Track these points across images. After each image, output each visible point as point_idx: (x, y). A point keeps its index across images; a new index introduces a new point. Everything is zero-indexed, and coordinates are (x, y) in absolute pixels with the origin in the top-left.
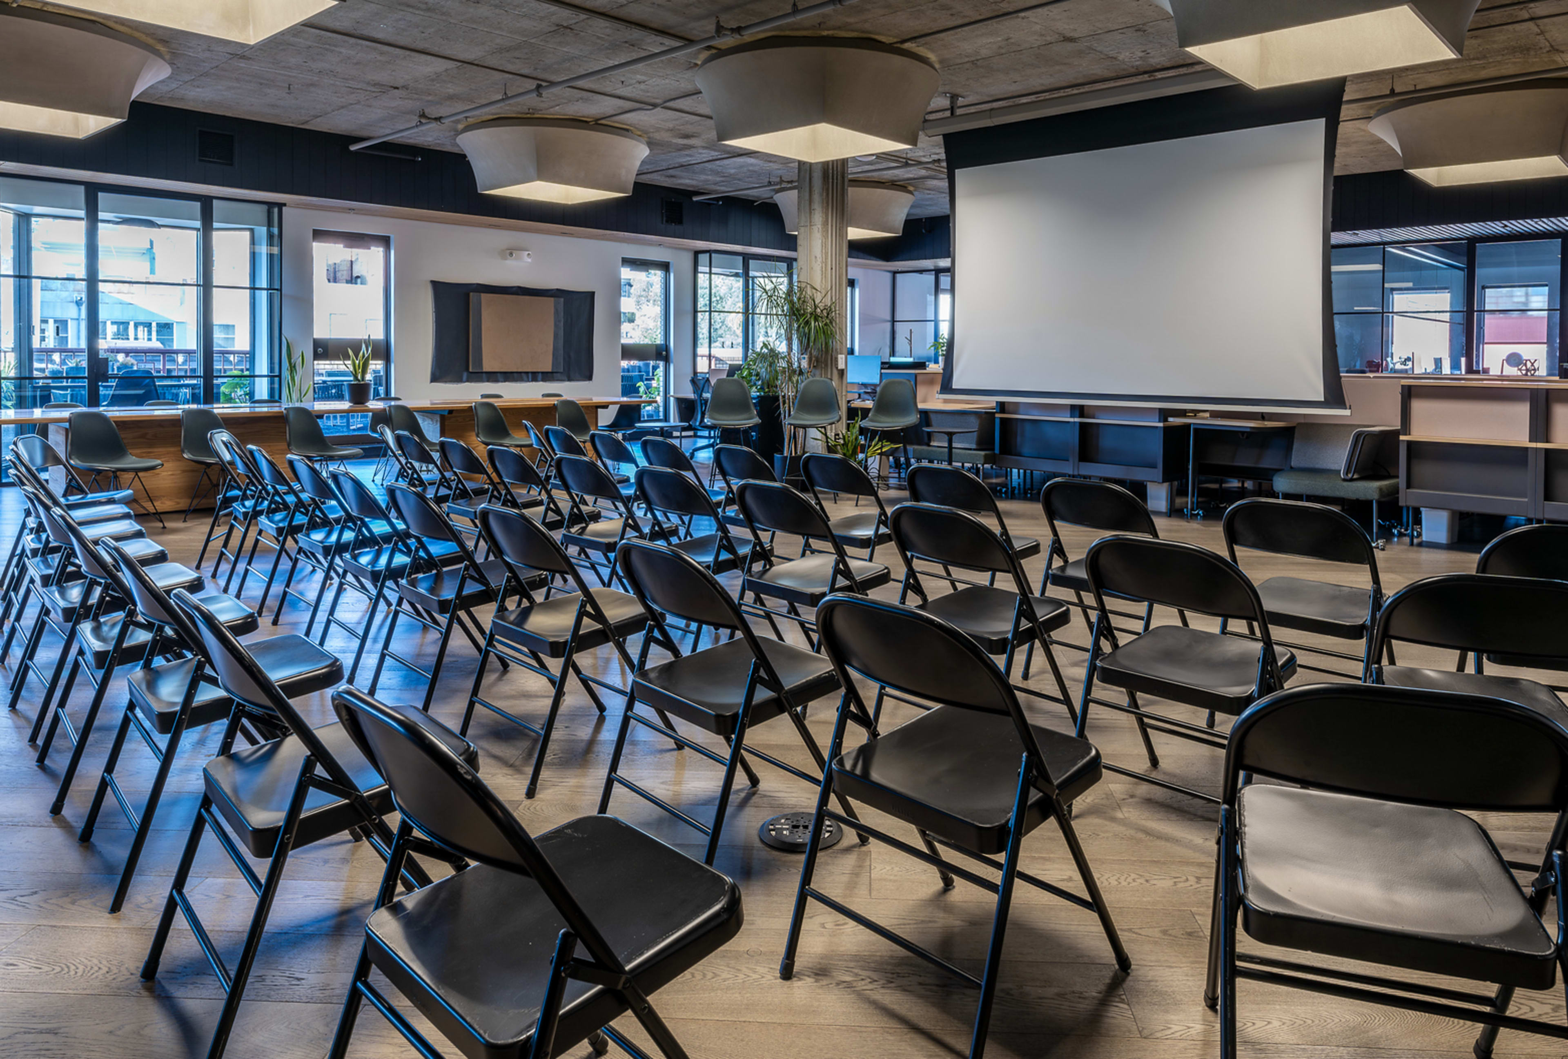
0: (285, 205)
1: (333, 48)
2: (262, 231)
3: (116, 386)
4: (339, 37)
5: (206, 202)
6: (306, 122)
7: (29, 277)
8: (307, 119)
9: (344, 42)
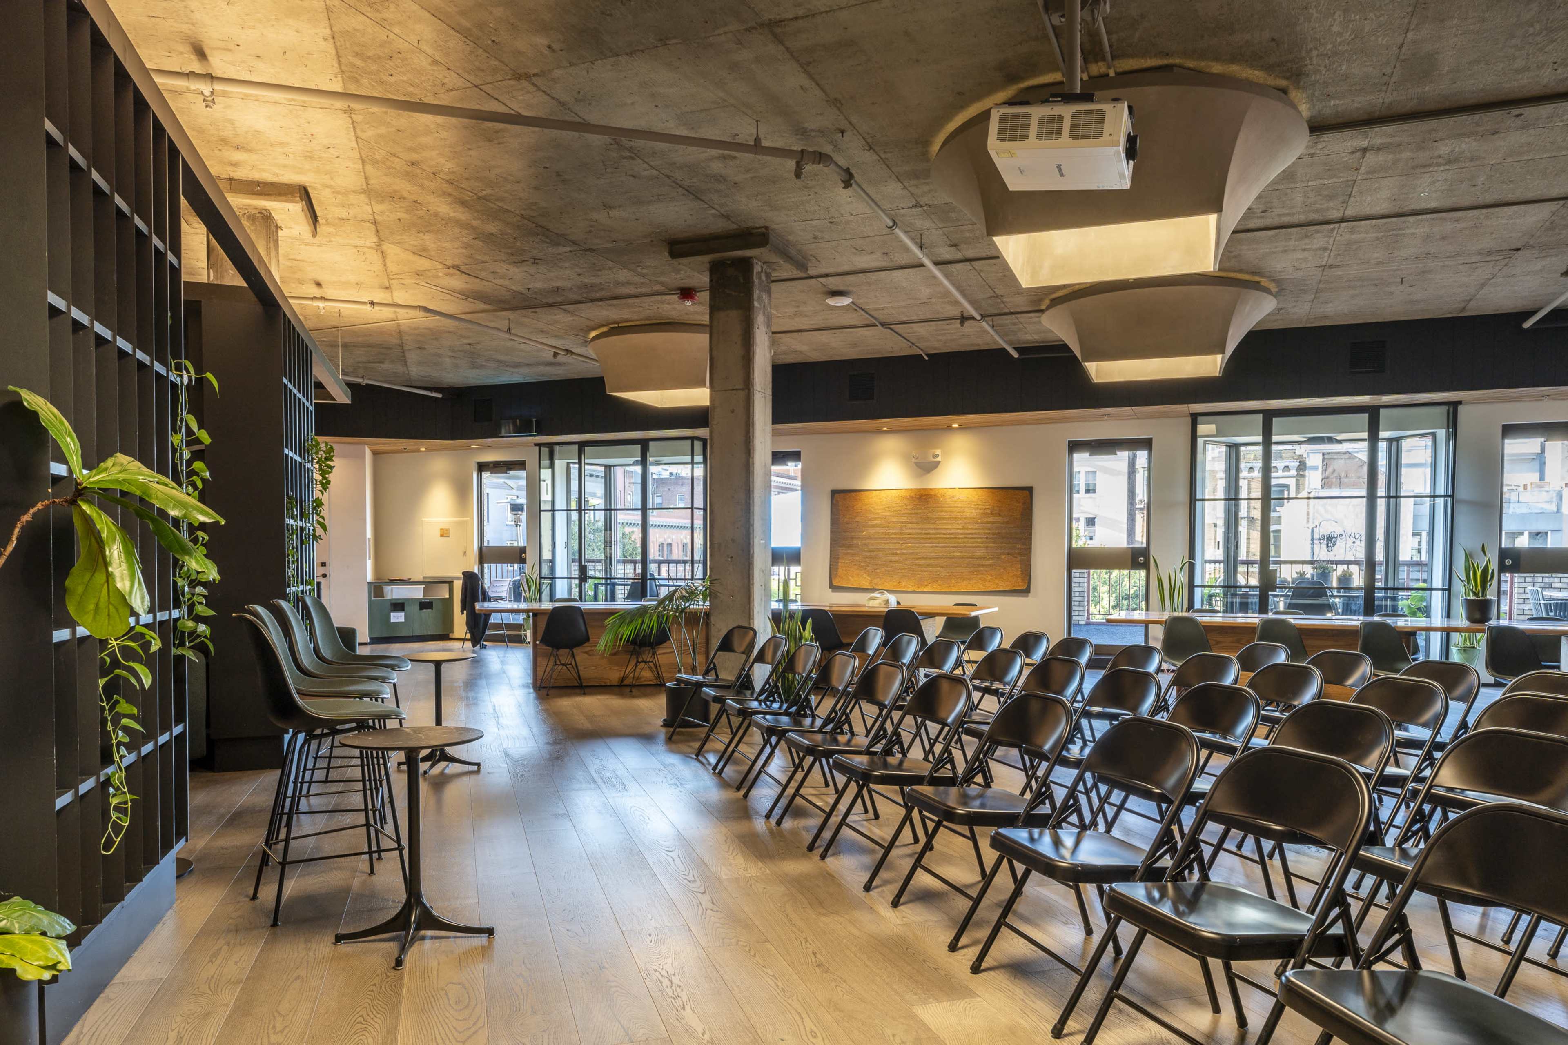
0: (1460, 403)
1: (1401, 232)
2: (1442, 434)
3: (1292, 596)
4: (1394, 220)
5: (1373, 413)
6: (1464, 309)
7: (1227, 500)
8: (1463, 305)
9: (1404, 222)
